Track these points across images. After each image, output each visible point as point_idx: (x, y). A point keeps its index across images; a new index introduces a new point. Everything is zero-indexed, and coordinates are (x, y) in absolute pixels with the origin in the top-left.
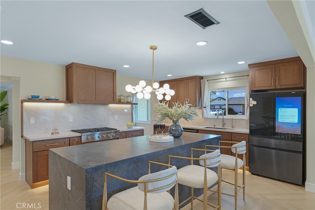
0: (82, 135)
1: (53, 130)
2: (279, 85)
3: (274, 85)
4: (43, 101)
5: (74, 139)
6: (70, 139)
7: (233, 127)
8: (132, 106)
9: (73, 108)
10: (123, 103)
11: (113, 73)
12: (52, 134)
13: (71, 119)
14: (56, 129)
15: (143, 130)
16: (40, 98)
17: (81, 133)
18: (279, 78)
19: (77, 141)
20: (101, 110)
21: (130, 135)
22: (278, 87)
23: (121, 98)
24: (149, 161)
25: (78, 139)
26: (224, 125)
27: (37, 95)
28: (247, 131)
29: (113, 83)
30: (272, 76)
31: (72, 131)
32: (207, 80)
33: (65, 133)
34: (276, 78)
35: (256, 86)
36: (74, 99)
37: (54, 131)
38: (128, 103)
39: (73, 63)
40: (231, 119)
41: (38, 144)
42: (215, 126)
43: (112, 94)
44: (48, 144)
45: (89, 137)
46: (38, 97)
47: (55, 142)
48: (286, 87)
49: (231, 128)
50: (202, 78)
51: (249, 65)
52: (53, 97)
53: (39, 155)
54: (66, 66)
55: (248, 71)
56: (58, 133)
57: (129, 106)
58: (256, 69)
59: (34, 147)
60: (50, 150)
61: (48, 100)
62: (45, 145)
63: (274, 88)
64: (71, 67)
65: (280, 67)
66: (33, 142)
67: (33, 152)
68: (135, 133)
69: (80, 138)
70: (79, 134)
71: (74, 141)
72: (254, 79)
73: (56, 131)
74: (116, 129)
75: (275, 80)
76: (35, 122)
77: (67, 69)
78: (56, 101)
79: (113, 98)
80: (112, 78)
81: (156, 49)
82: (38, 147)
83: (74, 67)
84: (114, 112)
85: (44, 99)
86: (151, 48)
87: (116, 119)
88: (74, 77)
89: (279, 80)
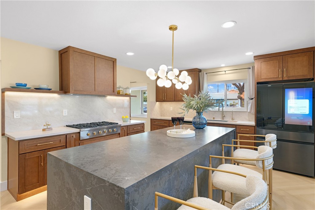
0: (80, 131)
1: (44, 125)
2: (287, 76)
3: (282, 77)
4: (32, 91)
5: (72, 135)
6: (66, 136)
7: (233, 119)
8: (130, 98)
9: (68, 100)
10: (122, 95)
11: (113, 61)
12: (44, 130)
13: (65, 112)
14: (49, 125)
15: (143, 124)
16: (27, 87)
17: (79, 128)
18: (287, 70)
19: (75, 137)
20: (99, 102)
21: (132, 130)
22: (285, 79)
23: (119, 90)
24: (196, 166)
25: (75, 136)
26: (223, 117)
27: (23, 82)
28: (253, 123)
29: (113, 73)
30: (279, 68)
31: (67, 126)
32: (206, 73)
33: (59, 129)
34: (284, 69)
35: (262, 78)
36: (71, 89)
37: (46, 127)
38: (126, 95)
39: (69, 46)
40: (231, 111)
41: (26, 144)
42: (214, 118)
43: (113, 84)
44: (39, 143)
45: (88, 133)
46: (26, 85)
47: (49, 140)
48: (294, 78)
49: (231, 120)
50: (200, 71)
51: (255, 57)
52: (44, 86)
53: (27, 158)
54: (59, 51)
55: (254, 63)
56: (50, 129)
57: (128, 98)
58: (261, 60)
59: (21, 148)
60: (49, 154)
61: (38, 90)
62: (36, 145)
63: (281, 79)
64: (67, 51)
65: (287, 59)
66: (19, 142)
67: (19, 154)
68: (136, 127)
69: (79, 134)
70: (77, 130)
71: (72, 138)
72: (260, 71)
73: (48, 127)
74: (118, 123)
75: (283, 72)
76: (20, 117)
77: (61, 54)
78: (49, 91)
79: (113, 90)
80: (112, 66)
81: (176, 29)
82: (26, 147)
83: (71, 52)
84: (112, 105)
85: (33, 88)
86: (171, 28)
87: (114, 112)
88: (71, 63)
89: (287, 71)
